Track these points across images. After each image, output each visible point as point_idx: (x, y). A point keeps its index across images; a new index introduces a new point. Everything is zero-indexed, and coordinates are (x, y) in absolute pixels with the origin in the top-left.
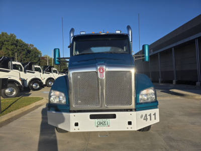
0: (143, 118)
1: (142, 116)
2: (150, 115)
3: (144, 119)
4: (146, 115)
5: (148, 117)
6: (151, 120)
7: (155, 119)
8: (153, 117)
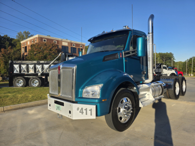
0: (79, 110)
1: (78, 109)
2: (86, 110)
3: (80, 112)
4: (82, 109)
5: (84, 111)
6: (86, 114)
7: (91, 115)
8: (89, 112)
